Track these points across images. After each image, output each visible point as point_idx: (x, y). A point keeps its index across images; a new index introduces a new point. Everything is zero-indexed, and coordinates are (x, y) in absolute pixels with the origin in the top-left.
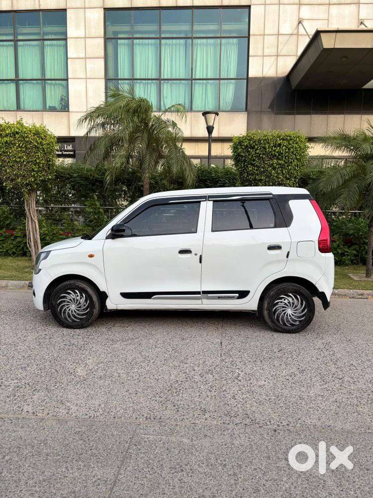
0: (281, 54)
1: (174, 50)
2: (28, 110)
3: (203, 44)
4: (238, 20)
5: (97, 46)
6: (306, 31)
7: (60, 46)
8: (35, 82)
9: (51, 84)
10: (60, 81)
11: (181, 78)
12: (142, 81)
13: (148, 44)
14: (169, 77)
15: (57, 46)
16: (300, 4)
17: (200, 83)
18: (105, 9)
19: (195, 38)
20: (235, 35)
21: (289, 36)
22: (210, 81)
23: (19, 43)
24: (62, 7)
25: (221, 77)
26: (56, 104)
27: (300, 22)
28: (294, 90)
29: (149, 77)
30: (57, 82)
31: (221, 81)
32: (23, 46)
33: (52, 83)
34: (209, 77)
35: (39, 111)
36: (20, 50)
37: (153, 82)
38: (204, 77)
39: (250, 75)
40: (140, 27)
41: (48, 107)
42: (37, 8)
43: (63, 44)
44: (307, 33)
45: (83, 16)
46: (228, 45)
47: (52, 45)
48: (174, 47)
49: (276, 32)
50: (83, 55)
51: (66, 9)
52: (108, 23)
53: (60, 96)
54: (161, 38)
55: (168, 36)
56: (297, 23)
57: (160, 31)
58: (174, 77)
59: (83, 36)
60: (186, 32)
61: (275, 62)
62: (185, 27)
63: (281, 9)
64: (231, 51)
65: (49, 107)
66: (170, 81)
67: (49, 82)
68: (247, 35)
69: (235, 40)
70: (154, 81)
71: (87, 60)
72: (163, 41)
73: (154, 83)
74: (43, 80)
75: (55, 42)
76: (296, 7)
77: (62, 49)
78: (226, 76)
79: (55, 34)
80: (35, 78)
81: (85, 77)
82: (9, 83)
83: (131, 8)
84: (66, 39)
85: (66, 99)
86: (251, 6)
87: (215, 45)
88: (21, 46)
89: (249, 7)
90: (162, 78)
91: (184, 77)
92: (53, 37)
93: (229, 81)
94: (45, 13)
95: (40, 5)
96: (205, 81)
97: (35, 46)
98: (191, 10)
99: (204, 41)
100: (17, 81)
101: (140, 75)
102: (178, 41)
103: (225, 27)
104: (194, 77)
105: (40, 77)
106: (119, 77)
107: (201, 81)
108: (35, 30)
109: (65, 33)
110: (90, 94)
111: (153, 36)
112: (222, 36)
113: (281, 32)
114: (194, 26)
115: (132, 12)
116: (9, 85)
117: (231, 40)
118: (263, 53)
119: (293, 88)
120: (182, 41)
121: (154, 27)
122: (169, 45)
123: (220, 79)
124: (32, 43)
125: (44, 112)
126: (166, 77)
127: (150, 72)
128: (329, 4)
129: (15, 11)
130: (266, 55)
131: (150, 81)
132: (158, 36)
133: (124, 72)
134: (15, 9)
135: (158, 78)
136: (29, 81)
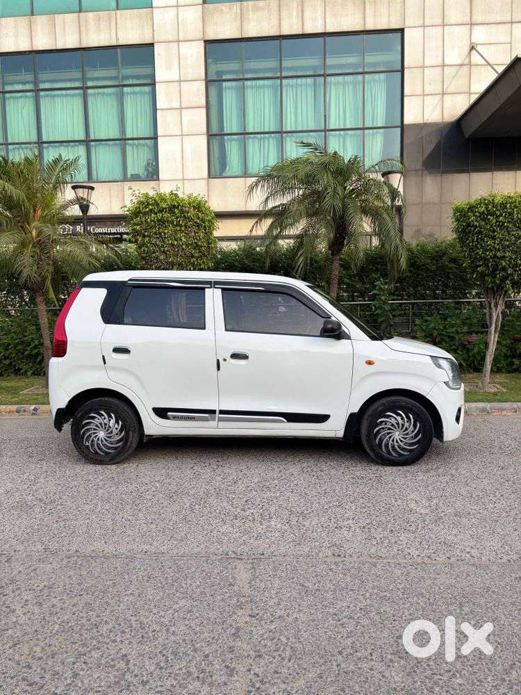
0: (449, 91)
1: (299, 93)
2: (103, 180)
3: (338, 83)
4: (386, 49)
5: (197, 91)
6: (485, 60)
7: (145, 93)
8: (112, 142)
9: (132, 145)
10: (146, 141)
11: (310, 129)
12: (257, 135)
13: (264, 86)
14: (293, 129)
15: (141, 93)
16: (471, 24)
17: (335, 136)
18: (207, 42)
19: (328, 75)
20: (382, 69)
21: (458, 67)
22: (350, 132)
23: (90, 91)
24: (148, 40)
25: (365, 126)
26: (141, 171)
27: (472, 48)
28: (468, 139)
29: (267, 130)
30: (141, 142)
31: (366, 131)
32: (94, 95)
33: (135, 144)
34: (348, 127)
35: (118, 181)
36: (90, 100)
37: (271, 137)
38: (342, 127)
39: (406, 121)
40: (252, 64)
41: (129, 176)
42: (114, 43)
43: (148, 91)
44: (487, 62)
45: (176, 52)
46: (372, 83)
47: (134, 93)
48: (299, 89)
49: (440, 63)
50: (176, 105)
51: (153, 44)
52: (210, 61)
53: (146, 160)
54: (281, 78)
55: (290, 74)
56: (468, 49)
57: (281, 68)
58: (300, 129)
59: (177, 78)
60: (314, 68)
61: (441, 102)
62: (314, 62)
63: (446, 31)
64: (378, 91)
65: (132, 175)
66: (295, 134)
67: (130, 142)
68: (400, 68)
69: (382, 76)
70: (272, 135)
71: (183, 110)
72: (285, 82)
73: (273, 138)
74: (123, 140)
75: (138, 89)
76: (466, 28)
77: (147, 98)
78: (371, 123)
79: (138, 77)
80: (111, 138)
81: (180, 133)
82: (77, 146)
83: (242, 39)
84: (153, 84)
85: (154, 163)
86: (406, 30)
87: (355, 84)
88: (91, 95)
89: (402, 31)
90: (284, 130)
91: (313, 129)
92: (135, 82)
93: (375, 131)
94: (124, 49)
95: (117, 39)
96: (342, 132)
97: (110, 94)
98: (322, 39)
99: (340, 78)
100: (87, 142)
101: (254, 129)
102: (304, 80)
103: (370, 59)
104: (327, 128)
105: (117, 136)
106: (225, 132)
107: (337, 132)
108: (112, 73)
109: (153, 76)
110: (188, 155)
111: (269, 75)
112: (365, 70)
113: (447, 61)
114: (327, 60)
115: (243, 44)
116: (76, 148)
117: (376, 76)
118: (424, 91)
119: (466, 137)
120: (310, 80)
121: (273, 64)
122: (292, 86)
123: (363, 129)
124: (106, 90)
125: (125, 183)
126: (289, 129)
127: (267, 124)
128: (512, 22)
129: (84, 49)
130: (427, 93)
131: (267, 135)
132: (279, 75)
133: (231, 125)
134: (84, 45)
135: (279, 130)
136: (103, 142)
